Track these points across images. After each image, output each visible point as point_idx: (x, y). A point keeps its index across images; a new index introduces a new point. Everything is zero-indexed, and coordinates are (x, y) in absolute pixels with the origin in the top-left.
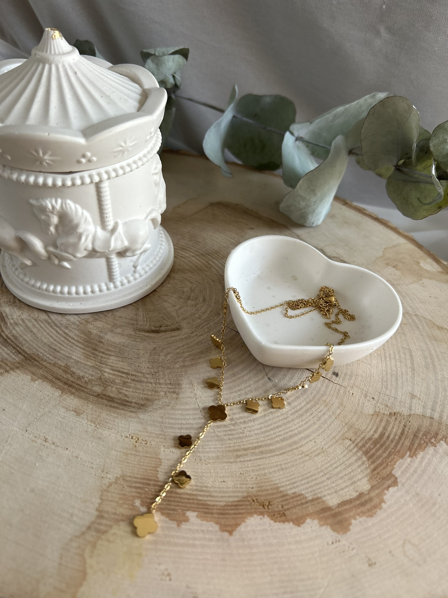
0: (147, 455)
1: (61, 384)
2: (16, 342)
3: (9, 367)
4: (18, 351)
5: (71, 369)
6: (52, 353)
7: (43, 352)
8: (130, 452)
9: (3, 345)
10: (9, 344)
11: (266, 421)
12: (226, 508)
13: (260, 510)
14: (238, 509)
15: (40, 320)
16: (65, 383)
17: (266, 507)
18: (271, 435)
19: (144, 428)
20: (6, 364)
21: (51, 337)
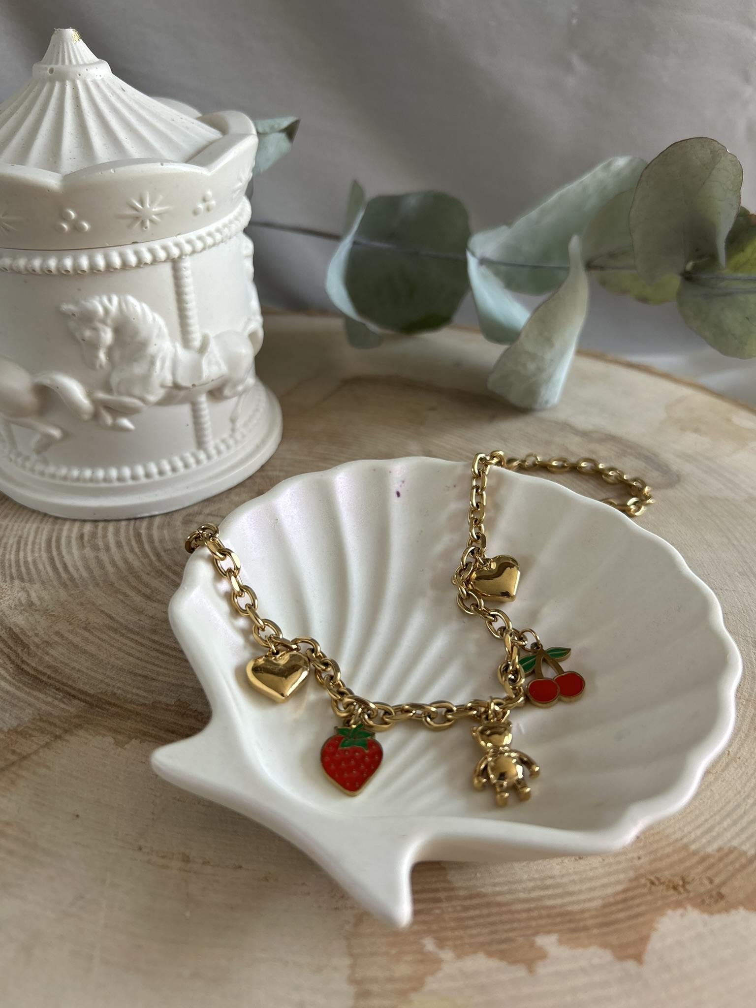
2: (59, 678)
4: (69, 694)
5: (191, 707)
6: (141, 685)
7: (120, 685)
9: (32, 689)
10: (46, 684)
12: (607, 910)
13: (674, 899)
14: (631, 908)
15: (94, 628)
17: (681, 889)
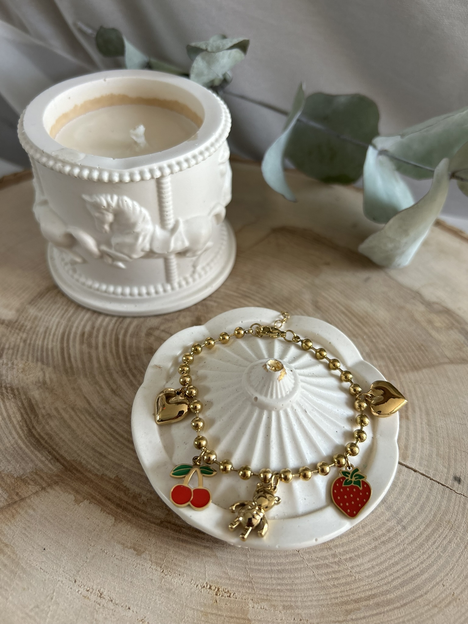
0: (232, 615)
1: (113, 507)
2: (51, 443)
3: (46, 482)
4: (55, 458)
5: (123, 483)
6: (97, 460)
7: (85, 457)
8: (209, 611)
9: (36, 449)
10: (44, 447)
11: (378, 557)
15: (78, 409)
16: (118, 506)
18: (386, 577)
19: (224, 572)
20: (41, 478)
21: (95, 434)
